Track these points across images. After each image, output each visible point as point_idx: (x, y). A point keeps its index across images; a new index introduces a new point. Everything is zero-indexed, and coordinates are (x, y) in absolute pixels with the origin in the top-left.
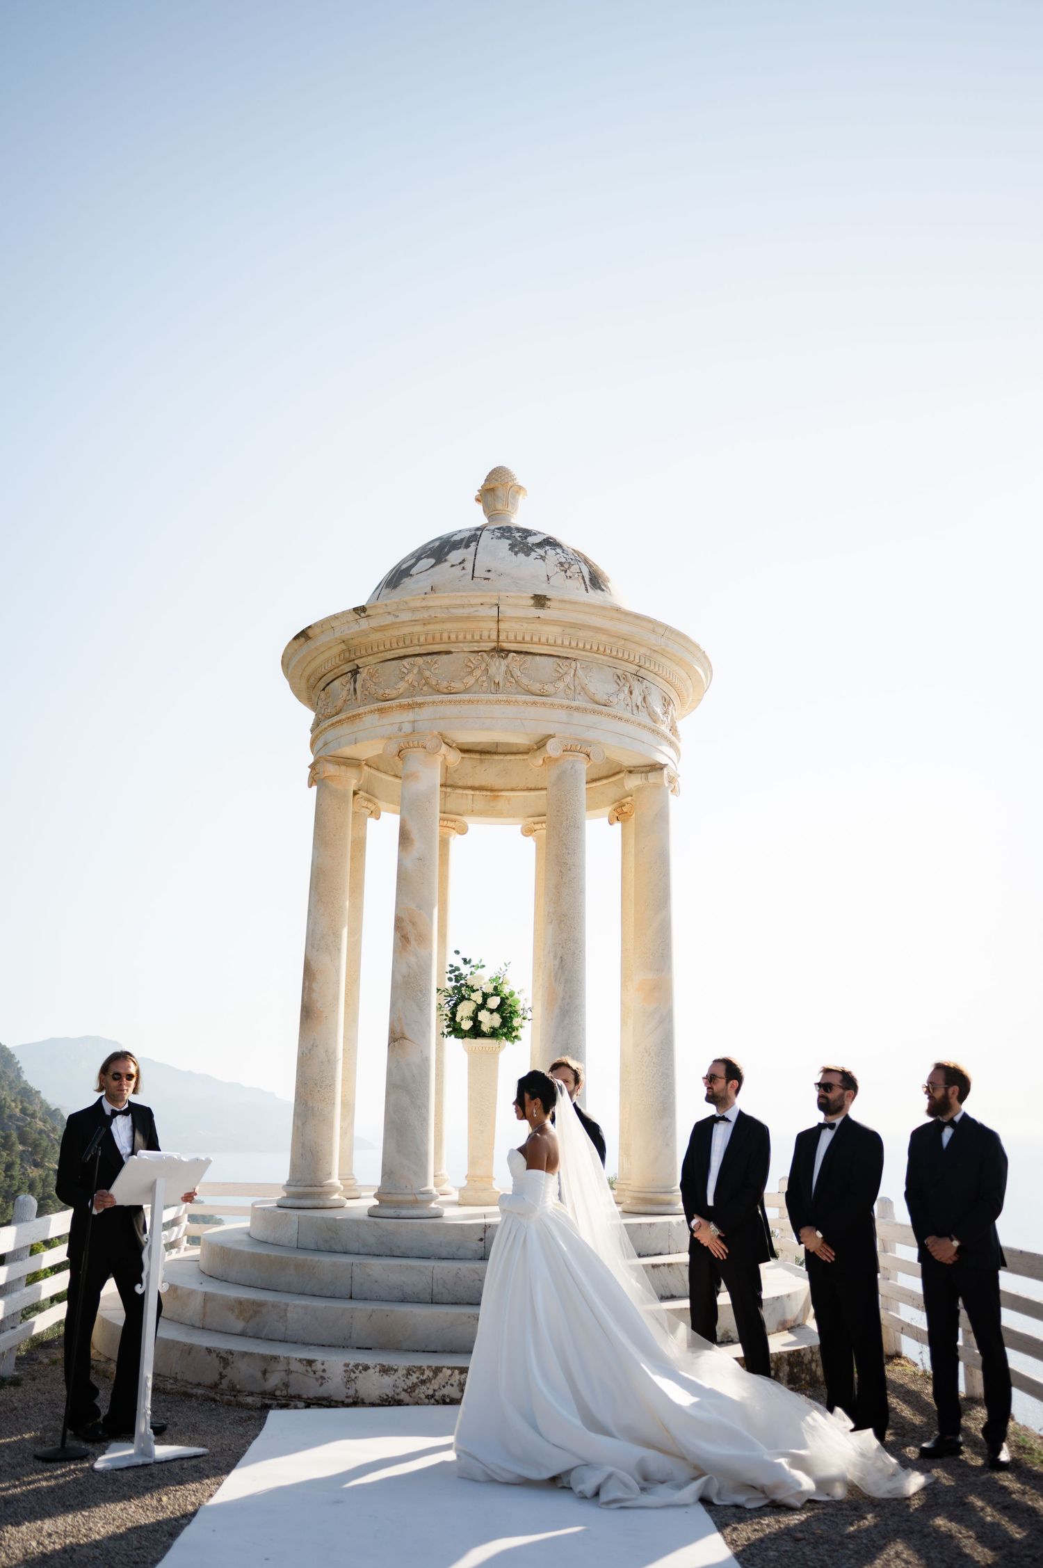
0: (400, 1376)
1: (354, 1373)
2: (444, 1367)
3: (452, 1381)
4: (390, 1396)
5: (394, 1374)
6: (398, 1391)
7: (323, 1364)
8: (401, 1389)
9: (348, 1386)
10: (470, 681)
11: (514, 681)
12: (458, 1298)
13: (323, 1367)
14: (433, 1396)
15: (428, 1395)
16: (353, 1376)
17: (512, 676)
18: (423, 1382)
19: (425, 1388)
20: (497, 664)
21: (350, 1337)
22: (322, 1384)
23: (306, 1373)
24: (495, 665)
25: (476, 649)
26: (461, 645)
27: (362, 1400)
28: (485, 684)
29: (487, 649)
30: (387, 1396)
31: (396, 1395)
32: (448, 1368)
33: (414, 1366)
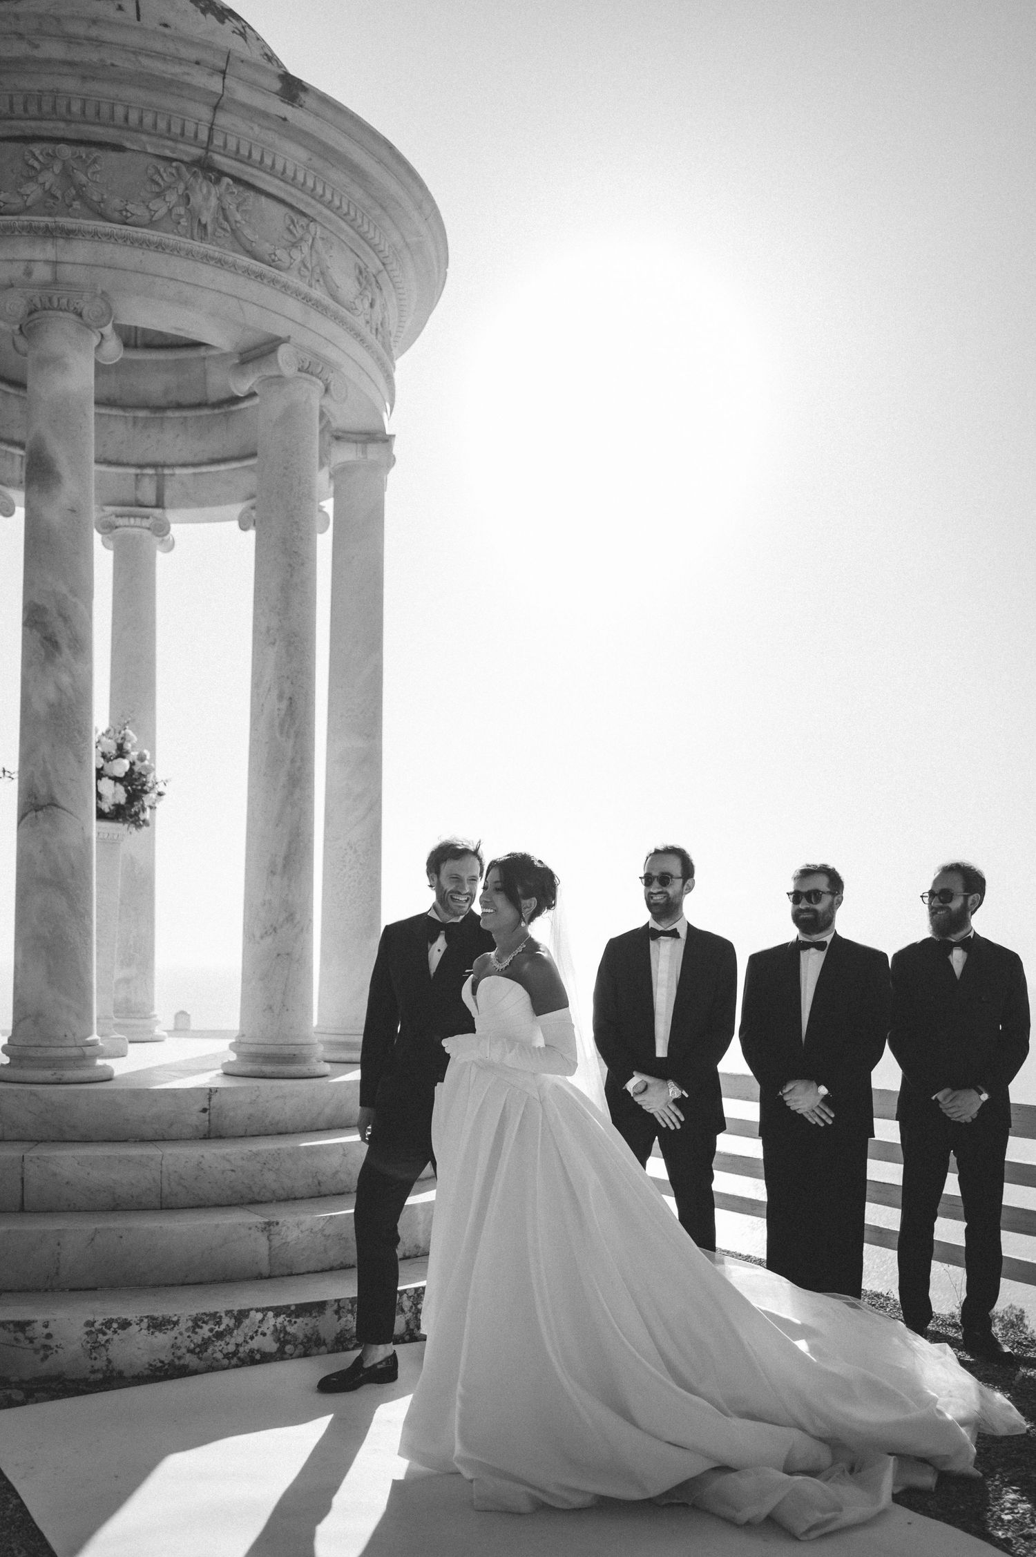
0: (183, 1330)
1: (105, 1334)
2: (252, 1309)
3: (264, 1328)
4: (166, 1362)
5: (172, 1329)
6: (179, 1353)
7: (46, 1326)
8: (184, 1350)
9: (94, 1355)
10: (160, 208)
11: (229, 230)
12: (202, 1199)
13: (46, 1331)
14: (235, 1353)
15: (228, 1353)
16: (102, 1338)
17: (226, 219)
18: (220, 1336)
19: (223, 1343)
20: (205, 191)
21: (57, 1274)
22: (46, 1357)
23: (15, 1343)
24: (201, 189)
25: (168, 153)
26: (144, 138)
27: (120, 1373)
28: (183, 222)
29: (186, 159)
30: (162, 1362)
31: (176, 1360)
32: (258, 1310)
33: (205, 1314)
